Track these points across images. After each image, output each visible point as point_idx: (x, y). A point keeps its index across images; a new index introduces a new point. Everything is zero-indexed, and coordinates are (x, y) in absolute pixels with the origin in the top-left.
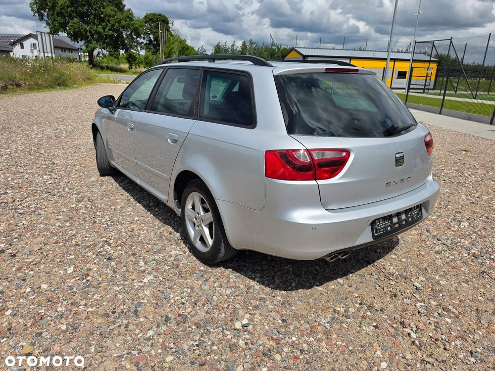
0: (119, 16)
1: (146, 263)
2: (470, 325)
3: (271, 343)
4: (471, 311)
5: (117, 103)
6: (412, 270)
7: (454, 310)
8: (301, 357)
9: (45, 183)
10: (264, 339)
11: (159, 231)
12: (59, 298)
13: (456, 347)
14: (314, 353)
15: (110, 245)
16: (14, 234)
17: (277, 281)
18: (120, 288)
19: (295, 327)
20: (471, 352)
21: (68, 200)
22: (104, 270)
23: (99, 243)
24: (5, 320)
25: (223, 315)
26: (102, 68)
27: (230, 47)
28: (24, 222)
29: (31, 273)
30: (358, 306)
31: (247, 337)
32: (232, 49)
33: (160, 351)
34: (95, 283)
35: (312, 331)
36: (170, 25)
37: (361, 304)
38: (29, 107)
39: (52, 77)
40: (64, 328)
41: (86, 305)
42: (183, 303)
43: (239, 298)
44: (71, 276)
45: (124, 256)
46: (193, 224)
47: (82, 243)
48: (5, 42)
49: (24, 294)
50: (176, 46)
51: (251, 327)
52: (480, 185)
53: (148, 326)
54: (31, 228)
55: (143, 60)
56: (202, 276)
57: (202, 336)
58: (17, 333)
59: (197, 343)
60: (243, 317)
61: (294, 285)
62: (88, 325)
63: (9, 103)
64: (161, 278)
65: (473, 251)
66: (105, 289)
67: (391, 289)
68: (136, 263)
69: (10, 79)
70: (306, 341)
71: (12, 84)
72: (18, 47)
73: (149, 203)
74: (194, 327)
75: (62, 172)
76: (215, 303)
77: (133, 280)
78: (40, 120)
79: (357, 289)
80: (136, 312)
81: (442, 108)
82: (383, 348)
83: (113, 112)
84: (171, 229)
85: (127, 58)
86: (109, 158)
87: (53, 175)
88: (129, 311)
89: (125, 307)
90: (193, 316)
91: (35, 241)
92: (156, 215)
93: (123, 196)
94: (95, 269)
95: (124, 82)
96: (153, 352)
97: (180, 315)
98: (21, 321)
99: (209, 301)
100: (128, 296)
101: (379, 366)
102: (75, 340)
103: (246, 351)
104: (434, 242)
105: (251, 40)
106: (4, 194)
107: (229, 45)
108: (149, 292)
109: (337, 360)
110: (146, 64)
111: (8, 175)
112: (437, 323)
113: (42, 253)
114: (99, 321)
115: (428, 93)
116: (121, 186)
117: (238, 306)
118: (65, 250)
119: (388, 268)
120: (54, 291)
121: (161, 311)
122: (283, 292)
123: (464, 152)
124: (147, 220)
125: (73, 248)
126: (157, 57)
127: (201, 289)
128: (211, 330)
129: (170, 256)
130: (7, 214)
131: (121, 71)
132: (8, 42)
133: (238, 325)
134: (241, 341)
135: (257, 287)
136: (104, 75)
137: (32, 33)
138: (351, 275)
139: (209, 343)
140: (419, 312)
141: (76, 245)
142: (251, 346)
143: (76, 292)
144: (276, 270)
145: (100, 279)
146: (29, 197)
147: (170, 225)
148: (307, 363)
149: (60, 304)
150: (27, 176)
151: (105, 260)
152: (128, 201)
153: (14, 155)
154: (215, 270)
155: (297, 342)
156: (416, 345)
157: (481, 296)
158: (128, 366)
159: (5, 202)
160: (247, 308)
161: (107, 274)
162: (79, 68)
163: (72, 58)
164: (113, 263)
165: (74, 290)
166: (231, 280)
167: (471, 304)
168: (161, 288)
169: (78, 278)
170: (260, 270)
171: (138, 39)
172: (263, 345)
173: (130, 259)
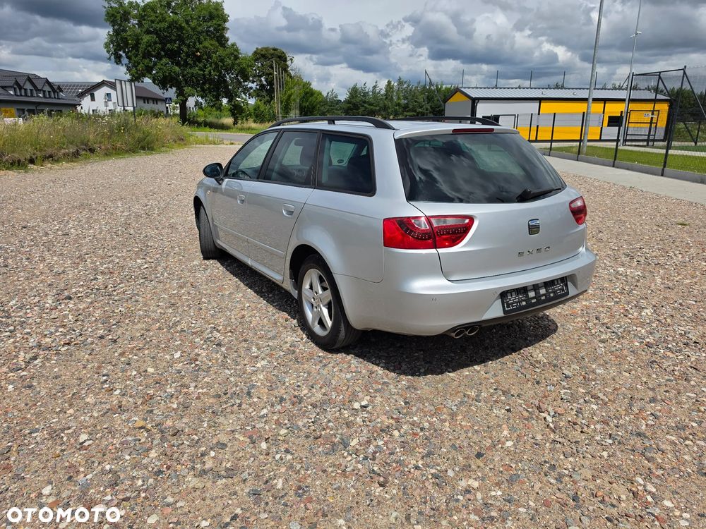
0: (221, 52)
1: (259, 349)
2: (618, 411)
3: (391, 421)
4: (624, 398)
5: (225, 171)
6: (565, 358)
7: (604, 398)
8: (421, 434)
9: (139, 268)
10: (384, 418)
11: (273, 318)
12: (167, 380)
13: (595, 430)
14: (436, 431)
15: (218, 331)
16: (112, 320)
17: (404, 367)
18: (232, 371)
19: (418, 409)
20: (610, 435)
21: (168, 286)
22: (214, 355)
23: (207, 329)
24: (114, 399)
25: (341, 397)
26: (199, 124)
27: (371, 89)
28: (120, 309)
29: (135, 357)
30: (492, 391)
31: (366, 416)
32: (374, 92)
33: (274, 426)
34: (205, 367)
35: (436, 413)
36: (289, 63)
37: (496, 389)
38: (108, 178)
39: (134, 138)
40: (175, 406)
41: (196, 387)
42: (299, 386)
43: (360, 381)
44: (178, 361)
45: (235, 342)
46: (310, 305)
47: (188, 329)
48: (70, 93)
49: (131, 377)
50: (296, 92)
51: (370, 407)
52: (686, 266)
53: (262, 405)
54: (130, 314)
55: (252, 111)
56: (321, 362)
57: (318, 415)
58: (128, 410)
59: (313, 420)
60: (363, 399)
61: (422, 370)
62: (200, 405)
63: (83, 174)
64: (276, 364)
65: (648, 340)
66: (216, 372)
67: (535, 376)
68: (249, 349)
69: (82, 143)
70: (428, 421)
71: (84, 149)
72: (87, 99)
73: (262, 288)
74: (310, 407)
75: (158, 256)
76: (333, 386)
77: (245, 365)
78: (123, 194)
79: (495, 375)
80: (249, 394)
81: (664, 166)
82: (512, 429)
83: (221, 182)
84: (287, 316)
85: (231, 110)
86: (214, 238)
87: (148, 259)
88: (242, 392)
89: (238, 389)
90: (310, 397)
91: (136, 327)
92: (270, 301)
93: (230, 282)
94: (204, 354)
95: (227, 143)
96: (267, 427)
97: (295, 397)
98: (130, 399)
99: (327, 384)
100: (240, 380)
101: (504, 443)
102: (188, 416)
103: (363, 428)
104: (602, 330)
105: (400, 78)
106: (94, 279)
107: (369, 87)
108: (262, 376)
109: (459, 438)
110: (257, 116)
111: (95, 259)
112: (581, 409)
113: (145, 338)
114: (211, 401)
115: (653, 147)
116: (228, 270)
117: (358, 389)
118: (170, 336)
119: (535, 356)
120: (162, 374)
121: (275, 392)
122: (410, 377)
123: (680, 226)
124: (259, 306)
125: (178, 334)
126: (272, 107)
127: (319, 374)
128: (328, 410)
129: (286, 343)
130: (101, 301)
131: (223, 127)
132: (74, 93)
133: (356, 406)
134: (358, 419)
135: (381, 372)
136: (201, 134)
137: (105, 79)
138: (490, 362)
139: (325, 421)
140: (562, 399)
141: (182, 331)
142: (368, 423)
143: (184, 376)
144: (404, 356)
145: (210, 364)
146: (122, 283)
147: (285, 312)
148: (426, 439)
149: (169, 386)
150: (117, 260)
151: (214, 346)
152: (238, 287)
153: (99, 237)
154: (335, 356)
155: (419, 422)
156: (551, 428)
157: (642, 385)
158: (242, 438)
159: (97, 289)
160: (368, 391)
161: (217, 359)
162: (166, 125)
163: (157, 111)
164: (223, 349)
165: (183, 373)
166: (353, 366)
167: (626, 392)
168: (275, 372)
169: (186, 363)
170: (387, 357)
171: (246, 83)
172: (382, 422)
173: (241, 345)
